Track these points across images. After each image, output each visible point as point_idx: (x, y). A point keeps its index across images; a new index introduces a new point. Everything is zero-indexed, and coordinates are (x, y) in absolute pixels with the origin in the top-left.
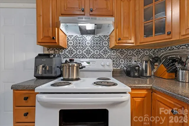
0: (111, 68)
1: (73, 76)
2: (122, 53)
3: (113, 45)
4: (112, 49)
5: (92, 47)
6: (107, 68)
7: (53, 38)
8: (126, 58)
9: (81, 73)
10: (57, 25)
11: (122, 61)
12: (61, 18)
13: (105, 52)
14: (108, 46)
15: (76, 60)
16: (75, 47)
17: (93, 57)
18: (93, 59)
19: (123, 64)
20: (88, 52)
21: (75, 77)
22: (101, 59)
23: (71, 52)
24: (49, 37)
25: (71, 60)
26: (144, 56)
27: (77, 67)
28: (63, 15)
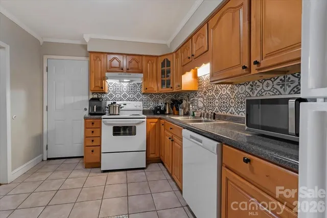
0: (142, 109)
1: (116, 112)
2: (151, 97)
3: (143, 92)
4: (144, 94)
5: (128, 92)
6: (138, 108)
7: (102, 88)
8: (154, 101)
9: (121, 112)
10: (104, 78)
11: (151, 103)
12: (107, 74)
13: (138, 96)
14: (141, 92)
15: (117, 103)
16: (114, 92)
17: (128, 100)
18: (129, 102)
19: (152, 106)
20: (125, 96)
21: (117, 113)
22: (135, 102)
23: (111, 96)
24: (99, 87)
25: (115, 103)
26: (167, 99)
27: (119, 107)
28: (108, 71)
